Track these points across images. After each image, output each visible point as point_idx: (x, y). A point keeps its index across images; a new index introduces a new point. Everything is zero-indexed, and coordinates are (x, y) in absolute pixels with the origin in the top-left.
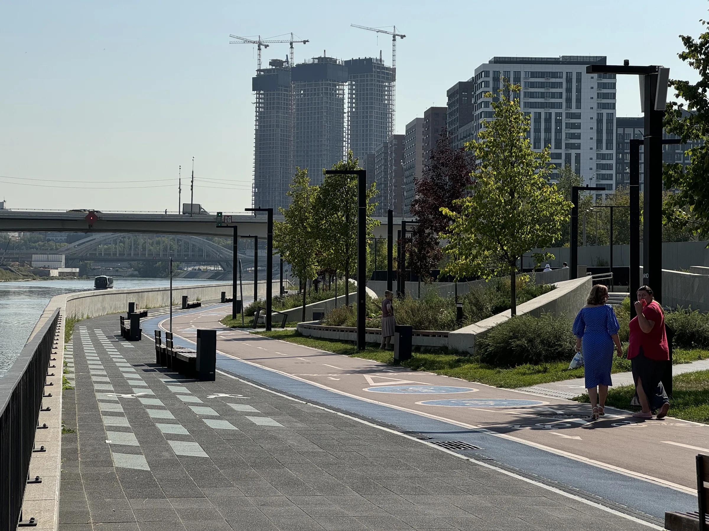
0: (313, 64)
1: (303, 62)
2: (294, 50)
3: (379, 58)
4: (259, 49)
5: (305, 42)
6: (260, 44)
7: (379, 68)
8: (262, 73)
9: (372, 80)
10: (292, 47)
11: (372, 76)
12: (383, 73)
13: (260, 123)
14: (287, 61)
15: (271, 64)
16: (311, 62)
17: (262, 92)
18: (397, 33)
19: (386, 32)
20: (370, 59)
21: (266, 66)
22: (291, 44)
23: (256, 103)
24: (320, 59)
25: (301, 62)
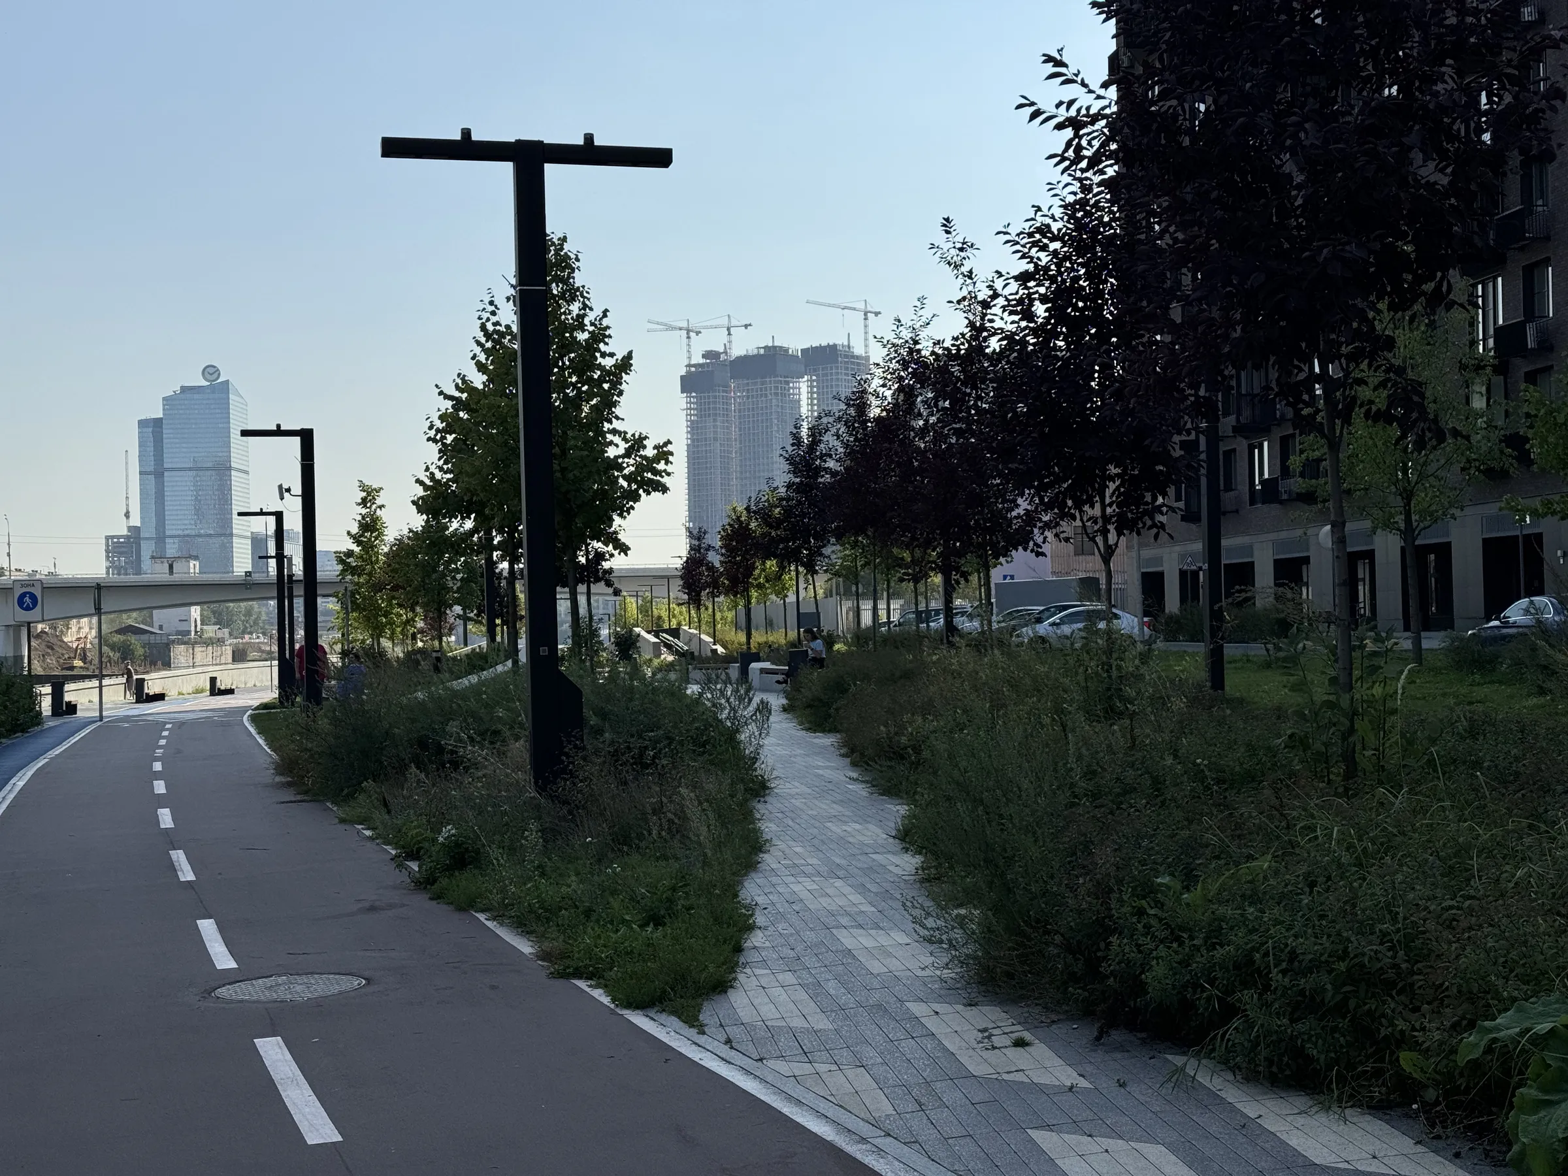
0: (758, 356)
1: (745, 353)
2: (733, 338)
3: (846, 343)
4: (688, 337)
5: (746, 326)
6: (688, 331)
7: (846, 356)
8: (693, 369)
9: (837, 373)
10: (729, 334)
11: (837, 368)
12: (853, 363)
13: (692, 434)
14: (725, 352)
15: (704, 356)
16: (755, 352)
17: (694, 394)
18: (869, 309)
19: (854, 309)
20: (835, 345)
21: (698, 359)
22: (728, 329)
23: (687, 409)
24: (766, 348)
25: (742, 353)
